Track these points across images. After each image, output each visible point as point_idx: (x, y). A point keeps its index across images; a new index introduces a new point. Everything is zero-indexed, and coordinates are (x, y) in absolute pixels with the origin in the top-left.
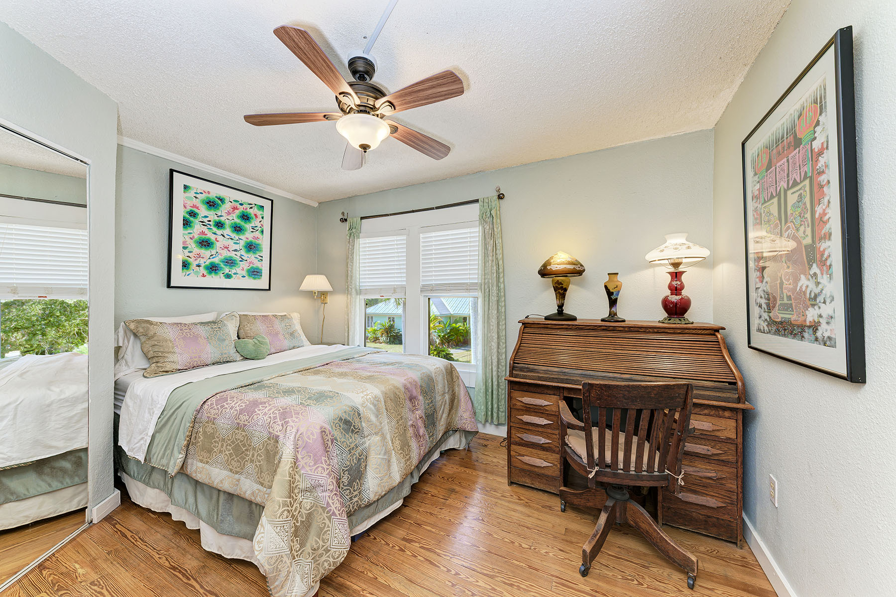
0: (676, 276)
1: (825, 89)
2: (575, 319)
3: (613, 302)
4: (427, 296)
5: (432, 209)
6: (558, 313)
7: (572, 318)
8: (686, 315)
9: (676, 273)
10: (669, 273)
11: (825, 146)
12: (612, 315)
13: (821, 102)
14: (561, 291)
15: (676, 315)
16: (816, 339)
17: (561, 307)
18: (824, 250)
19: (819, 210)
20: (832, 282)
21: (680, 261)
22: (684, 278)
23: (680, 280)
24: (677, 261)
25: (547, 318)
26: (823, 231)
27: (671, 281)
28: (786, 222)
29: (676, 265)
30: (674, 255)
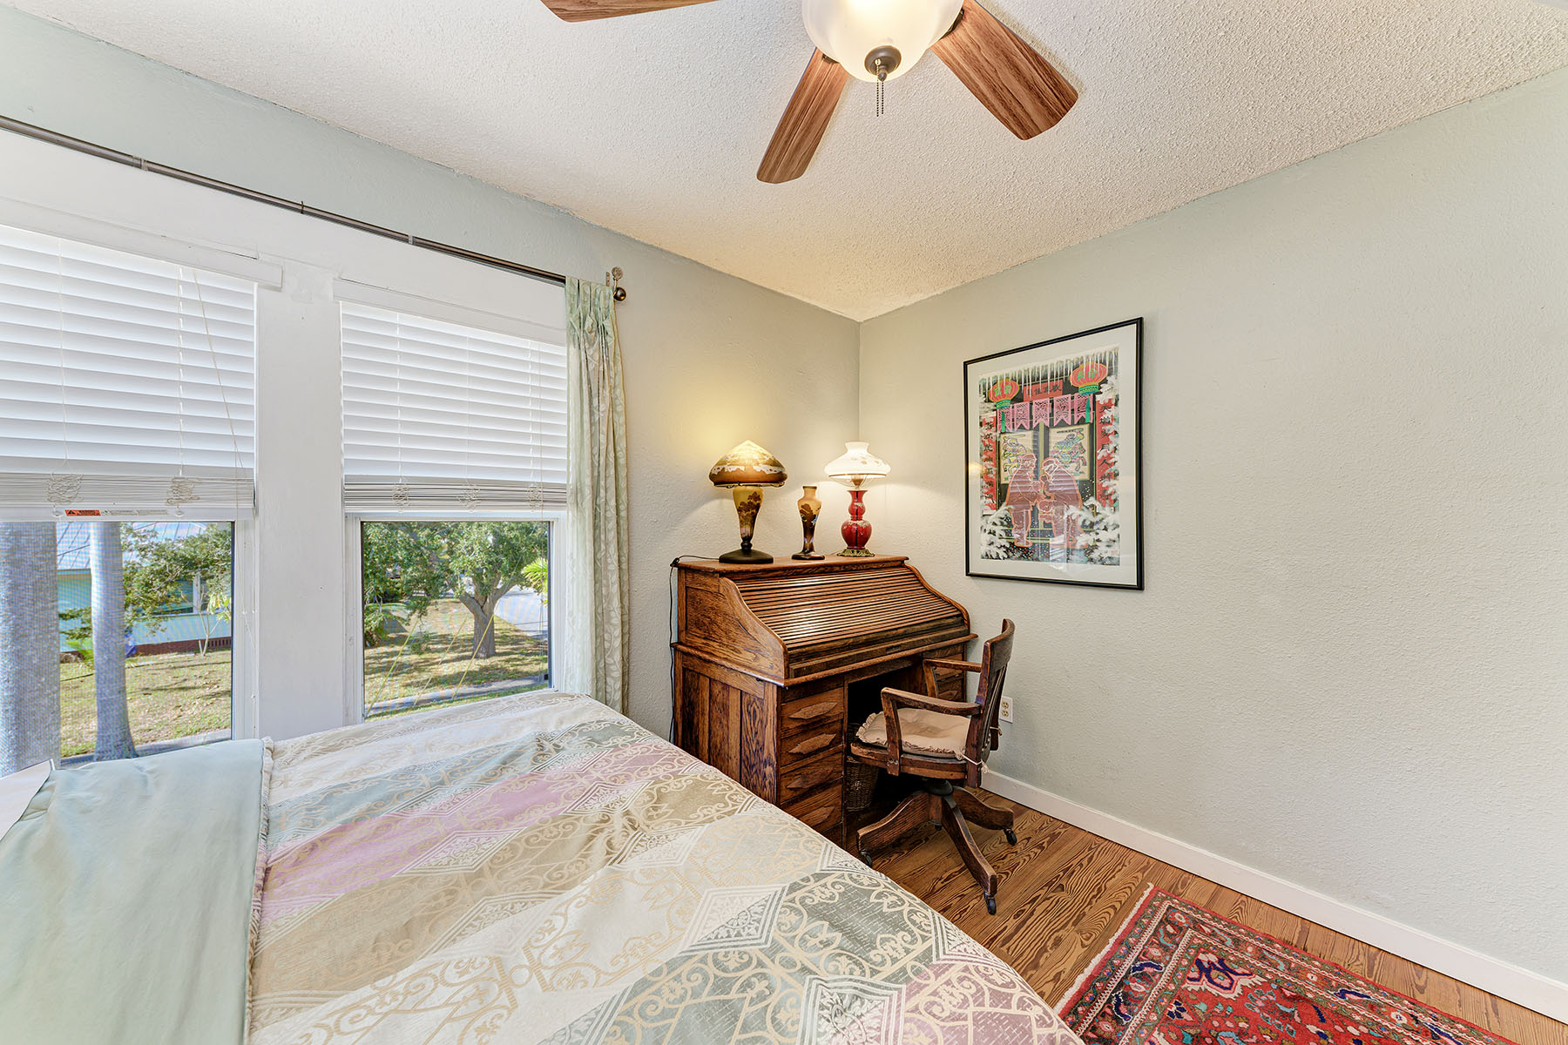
0: (857, 495)
1: (1116, 357)
2: (770, 561)
3: (809, 530)
4: (356, 516)
5: (403, 238)
6: (743, 550)
7: (764, 557)
8: (866, 546)
9: (857, 492)
10: (850, 492)
11: (1114, 402)
12: (808, 549)
13: (1110, 364)
14: (750, 511)
15: (856, 545)
16: (1091, 560)
17: (747, 539)
18: (1107, 487)
19: (1101, 454)
20: (1117, 512)
21: (862, 477)
22: (865, 497)
23: (860, 501)
24: (858, 477)
25: (723, 560)
26: (1107, 471)
27: (853, 502)
28: (1046, 456)
29: (858, 482)
30: (858, 468)
